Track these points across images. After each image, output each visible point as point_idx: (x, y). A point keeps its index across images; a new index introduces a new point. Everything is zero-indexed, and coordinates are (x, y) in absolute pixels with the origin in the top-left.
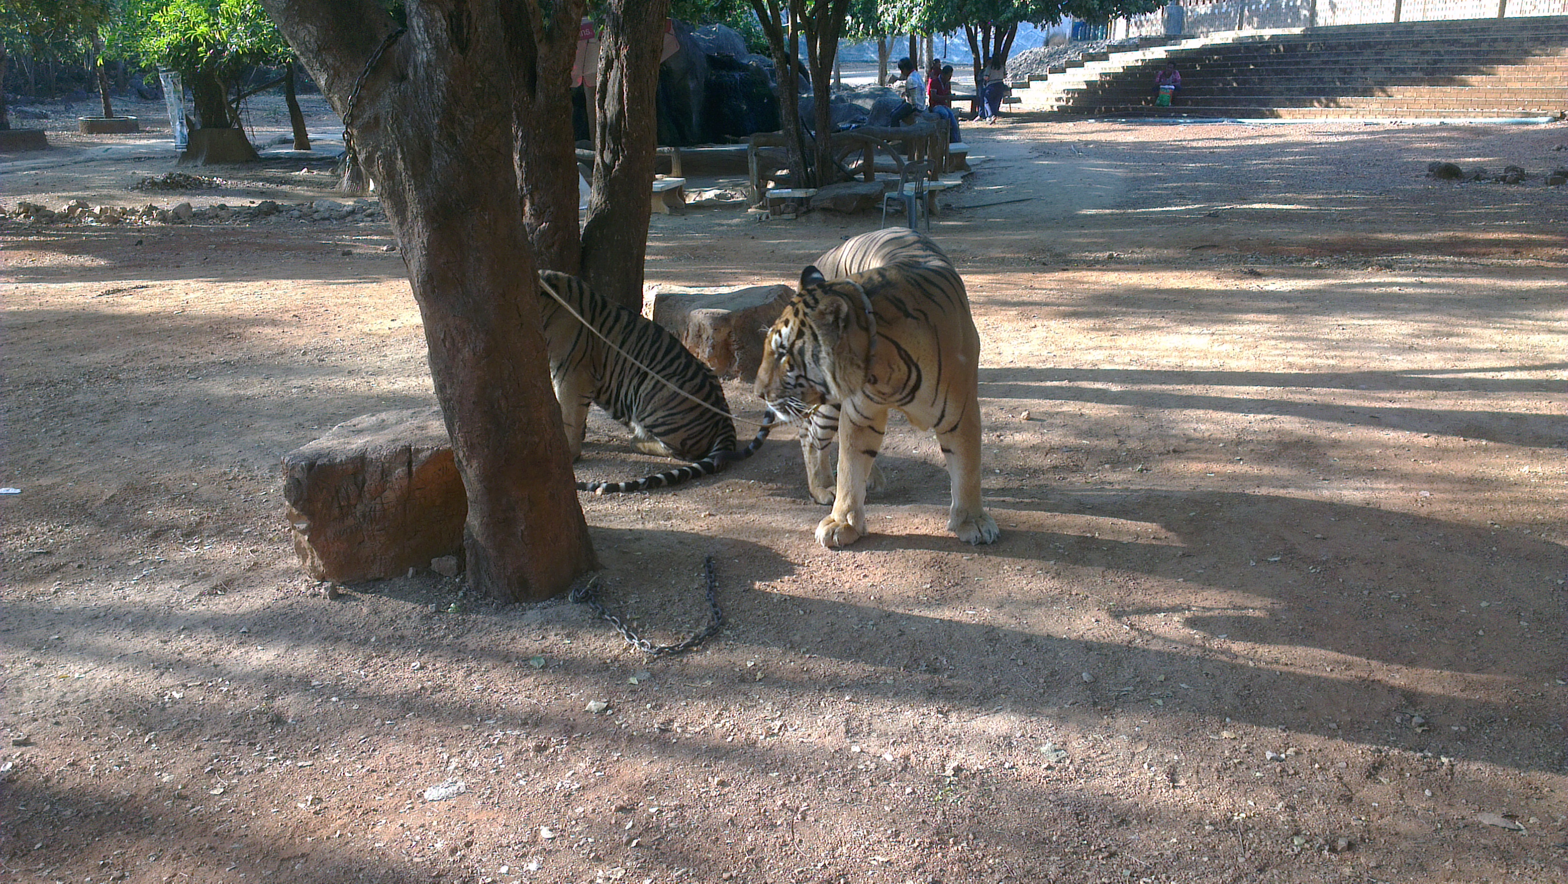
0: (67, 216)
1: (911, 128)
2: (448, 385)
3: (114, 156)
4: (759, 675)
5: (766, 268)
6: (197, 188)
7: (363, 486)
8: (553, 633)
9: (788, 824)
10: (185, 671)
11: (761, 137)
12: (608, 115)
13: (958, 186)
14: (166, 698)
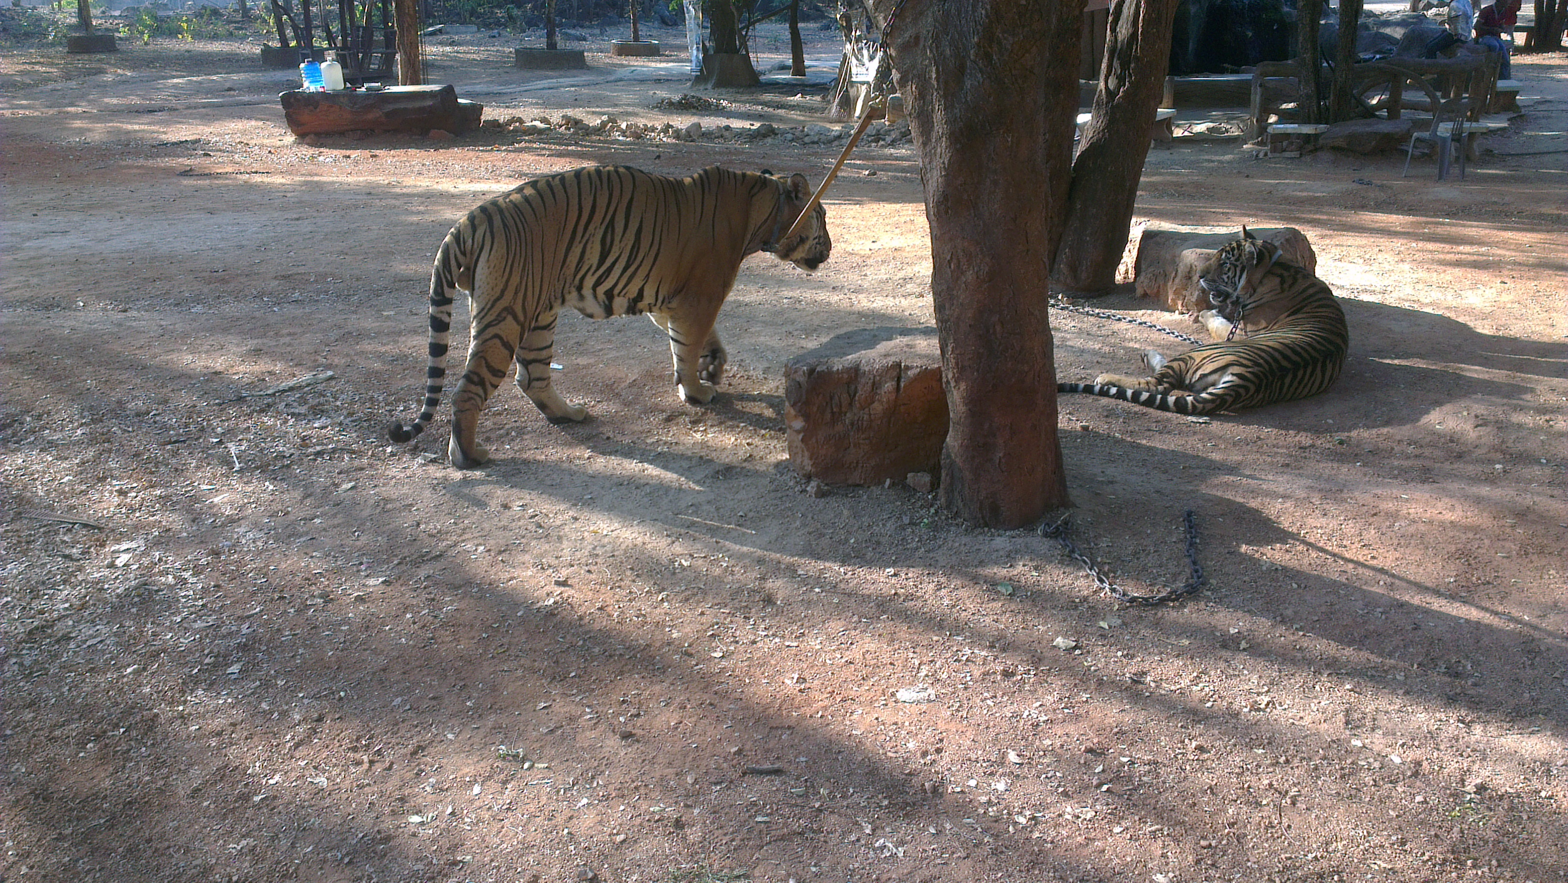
0: (599, 130)
1: (1453, 60)
2: (947, 306)
3: (638, 77)
4: (1243, 645)
5: (1263, 210)
6: (706, 110)
7: (855, 395)
8: (1021, 563)
9: (1274, 805)
10: (691, 543)
11: (1269, 65)
12: (1120, 38)
13: (1503, 129)
14: (676, 564)
